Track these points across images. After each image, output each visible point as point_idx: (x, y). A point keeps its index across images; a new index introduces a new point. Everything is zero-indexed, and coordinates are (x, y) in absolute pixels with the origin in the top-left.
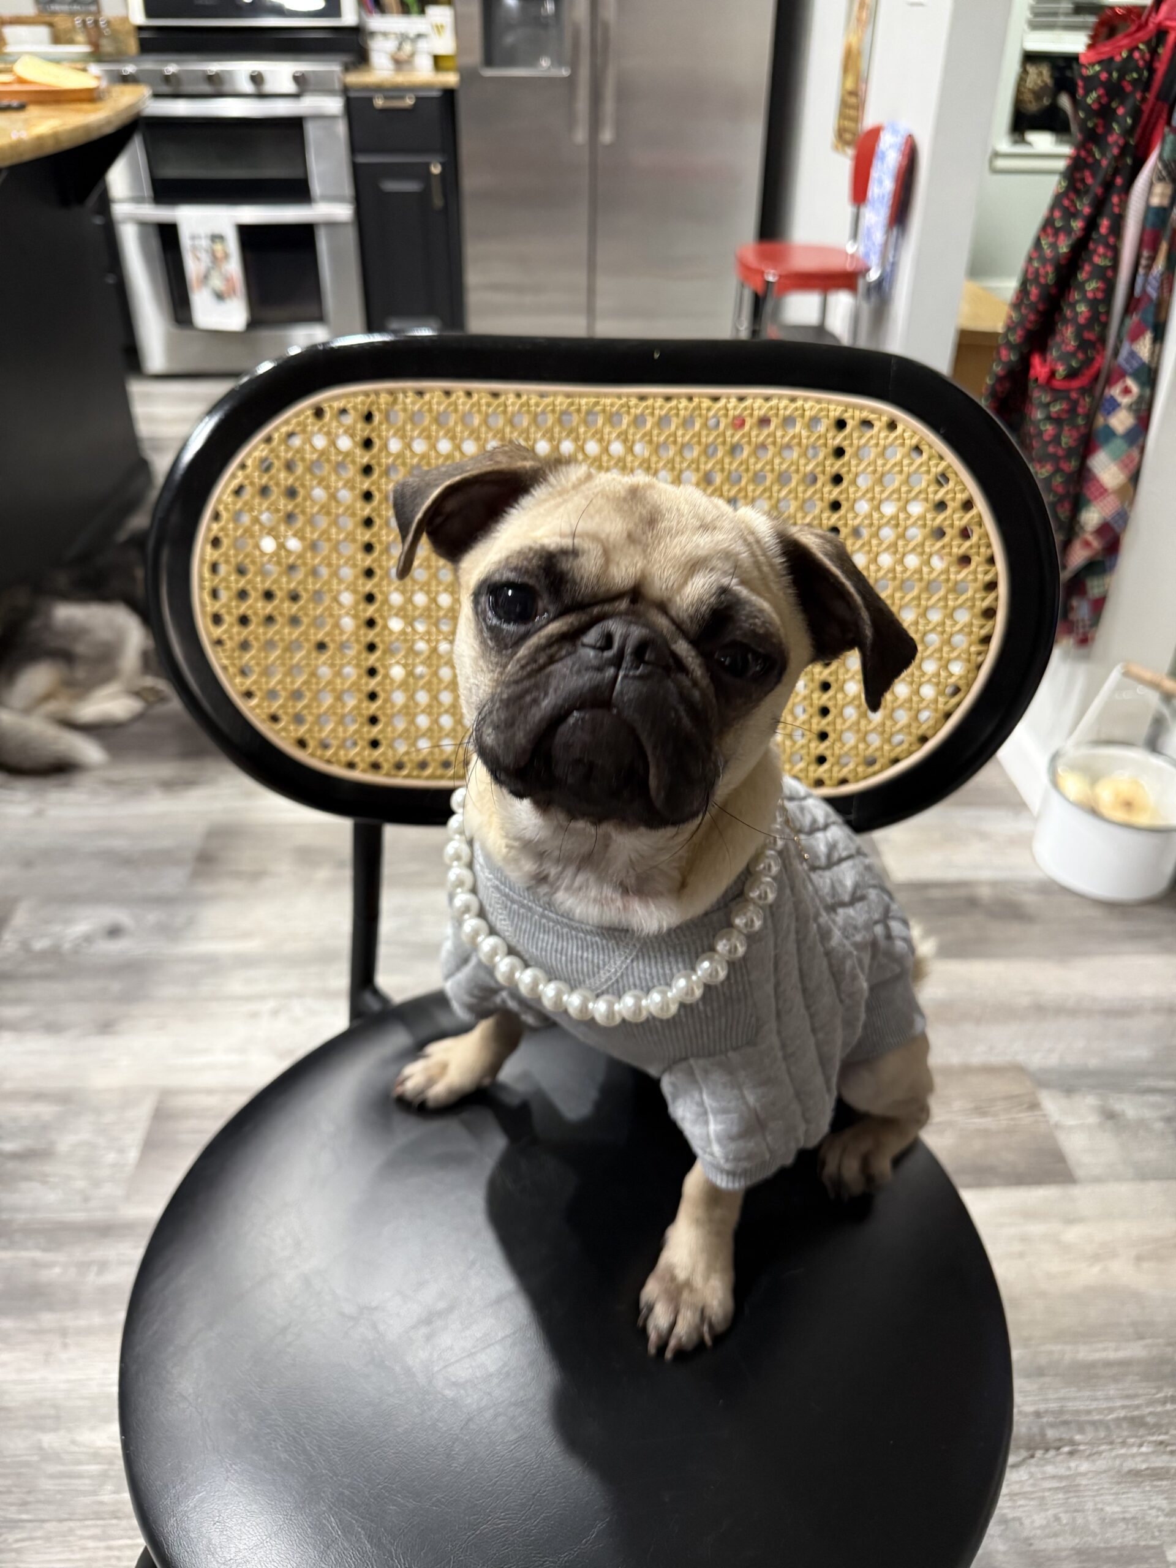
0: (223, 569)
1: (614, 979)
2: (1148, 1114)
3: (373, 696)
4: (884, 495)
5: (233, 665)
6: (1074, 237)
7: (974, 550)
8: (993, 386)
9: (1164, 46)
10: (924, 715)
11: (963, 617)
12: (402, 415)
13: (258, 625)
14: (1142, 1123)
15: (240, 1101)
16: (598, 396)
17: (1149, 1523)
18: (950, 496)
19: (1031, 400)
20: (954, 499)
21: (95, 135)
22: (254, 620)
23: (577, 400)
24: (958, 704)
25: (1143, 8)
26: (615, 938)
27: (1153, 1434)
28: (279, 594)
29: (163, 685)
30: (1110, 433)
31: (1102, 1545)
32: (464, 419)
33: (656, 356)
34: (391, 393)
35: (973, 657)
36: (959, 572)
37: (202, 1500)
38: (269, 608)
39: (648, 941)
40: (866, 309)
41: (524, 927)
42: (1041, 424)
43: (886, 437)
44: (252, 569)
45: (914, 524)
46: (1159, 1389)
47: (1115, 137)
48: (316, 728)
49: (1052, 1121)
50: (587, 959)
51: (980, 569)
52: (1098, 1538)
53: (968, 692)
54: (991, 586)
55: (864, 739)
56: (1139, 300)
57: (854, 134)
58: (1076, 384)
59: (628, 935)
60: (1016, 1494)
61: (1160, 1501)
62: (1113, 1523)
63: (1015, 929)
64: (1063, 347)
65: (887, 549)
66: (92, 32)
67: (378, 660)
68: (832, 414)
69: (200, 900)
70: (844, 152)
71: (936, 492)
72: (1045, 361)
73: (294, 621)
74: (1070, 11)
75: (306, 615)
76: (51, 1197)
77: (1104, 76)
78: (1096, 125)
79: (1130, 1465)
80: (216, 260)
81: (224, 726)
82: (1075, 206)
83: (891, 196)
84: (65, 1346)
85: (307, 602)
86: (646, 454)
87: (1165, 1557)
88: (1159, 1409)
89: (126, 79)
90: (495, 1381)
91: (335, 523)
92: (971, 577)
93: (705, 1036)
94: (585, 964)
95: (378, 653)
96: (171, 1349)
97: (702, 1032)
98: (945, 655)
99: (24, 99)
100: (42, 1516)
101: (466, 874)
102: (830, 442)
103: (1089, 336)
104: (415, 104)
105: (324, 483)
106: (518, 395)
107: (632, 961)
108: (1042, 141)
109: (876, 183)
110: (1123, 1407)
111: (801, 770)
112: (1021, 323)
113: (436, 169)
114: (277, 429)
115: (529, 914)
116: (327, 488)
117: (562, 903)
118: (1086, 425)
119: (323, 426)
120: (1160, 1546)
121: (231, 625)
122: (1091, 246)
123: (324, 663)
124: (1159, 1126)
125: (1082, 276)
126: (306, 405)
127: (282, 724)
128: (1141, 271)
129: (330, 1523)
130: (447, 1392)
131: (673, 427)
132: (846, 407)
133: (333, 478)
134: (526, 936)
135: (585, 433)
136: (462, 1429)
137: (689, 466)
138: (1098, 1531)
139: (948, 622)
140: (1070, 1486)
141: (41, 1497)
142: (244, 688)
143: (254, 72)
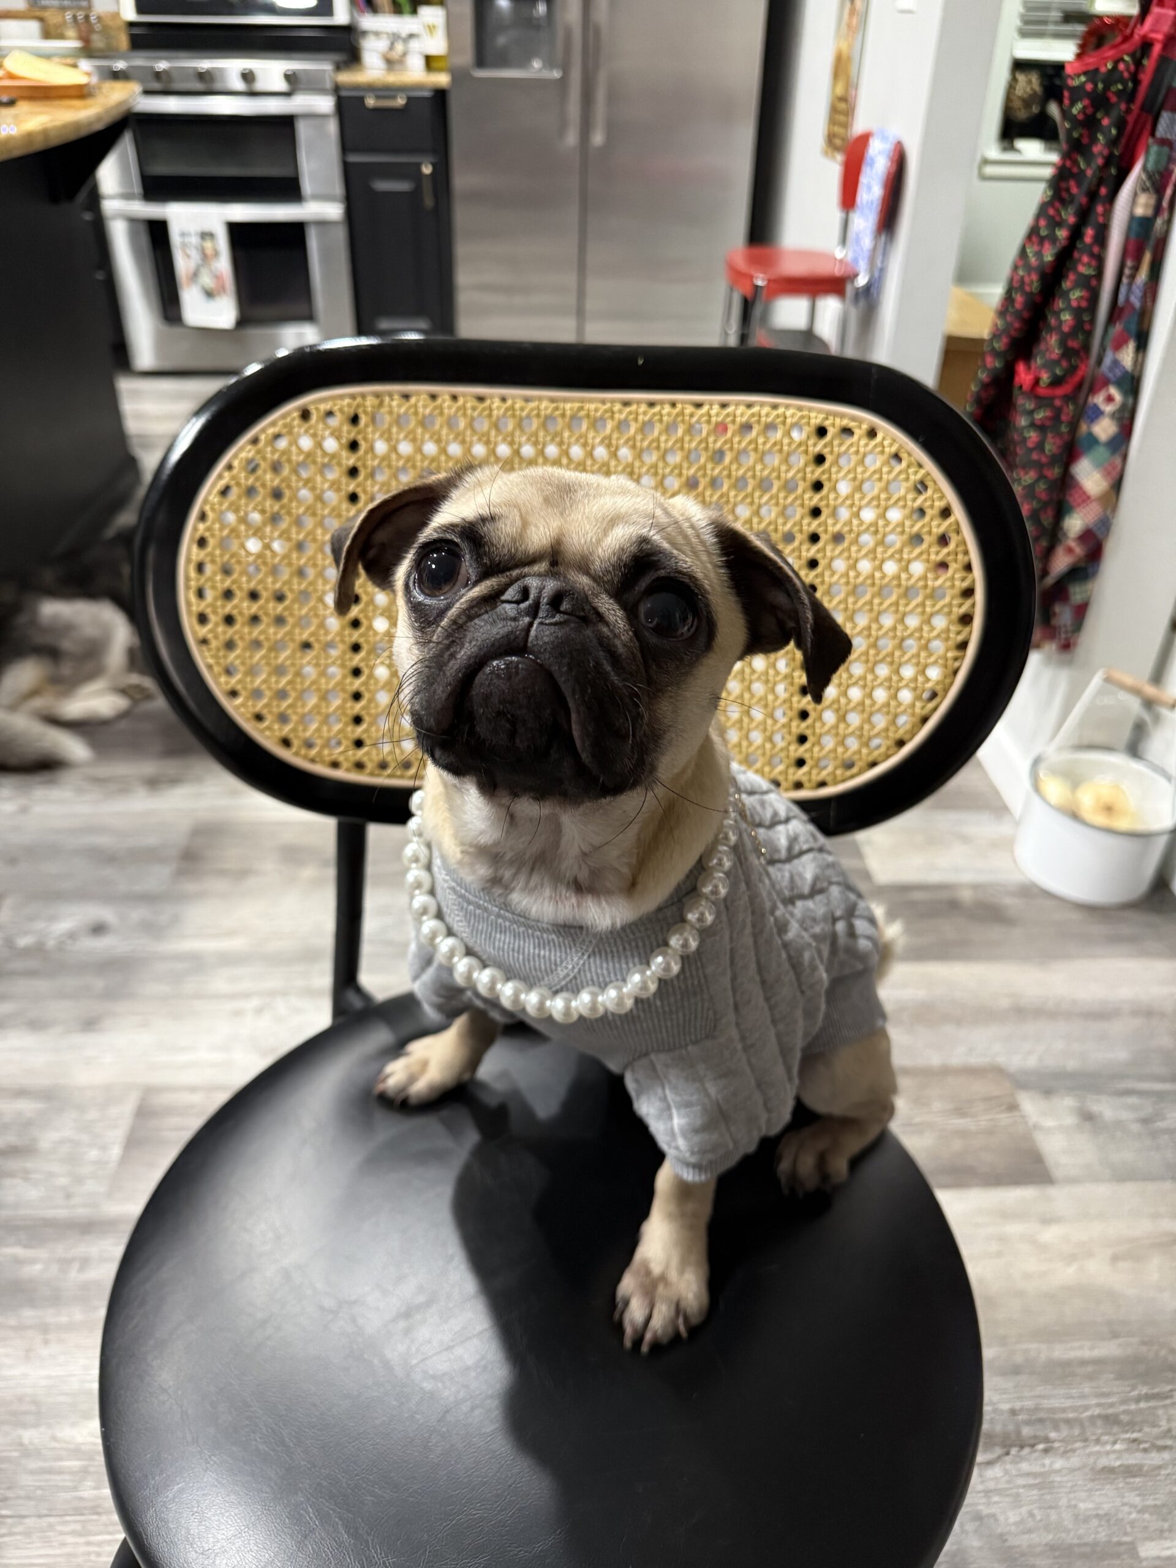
0: (209, 569)
1: (572, 975)
2: (1125, 1115)
3: (357, 696)
4: (864, 502)
5: (218, 663)
6: (1059, 246)
7: (951, 558)
8: (978, 393)
9: (1148, 57)
10: (902, 720)
11: (940, 622)
12: (387, 418)
13: (243, 625)
14: (1119, 1124)
15: (221, 1098)
16: (582, 401)
17: (1122, 1520)
18: (928, 503)
19: (1015, 408)
20: (932, 507)
21: (84, 132)
22: (239, 620)
23: (561, 405)
24: (935, 709)
25: (1129, 17)
26: (571, 935)
27: (1127, 1432)
28: (265, 595)
29: (148, 683)
30: (1093, 441)
31: (1076, 1541)
32: (450, 423)
33: (641, 362)
34: (377, 395)
35: (950, 663)
36: (936, 579)
37: (181, 1491)
38: (254, 608)
39: (604, 936)
40: (854, 314)
41: (480, 927)
42: (1025, 431)
43: (866, 445)
44: (237, 568)
45: (893, 531)
46: (1134, 1388)
47: (1100, 148)
48: (301, 728)
49: (1031, 1123)
50: (544, 957)
51: (957, 576)
52: (1072, 1534)
53: (945, 696)
54: (968, 593)
55: (842, 743)
56: (1122, 309)
57: (843, 139)
58: (1059, 391)
59: (584, 932)
60: (990, 1491)
61: (1134, 1499)
62: (1086, 1520)
63: (995, 932)
64: (1048, 354)
65: (866, 555)
66: (83, 28)
67: (362, 660)
68: (813, 422)
69: (183, 898)
70: (834, 158)
71: (914, 500)
72: (1029, 368)
73: (280, 620)
74: (1059, 19)
75: (292, 615)
76: (33, 1194)
77: (1089, 87)
78: (1081, 135)
79: (1103, 1462)
80: (206, 258)
81: (209, 724)
82: (1060, 215)
83: (880, 202)
84: (46, 1342)
85: (293, 601)
86: (630, 459)
87: (1137, 1553)
88: (1133, 1407)
89: (116, 76)
90: (473, 1374)
91: (321, 524)
92: (948, 584)
93: (664, 1031)
94: (542, 961)
95: (362, 654)
96: (152, 1342)
97: (660, 1026)
98: (922, 660)
99: (14, 95)
100: (24, 1513)
101: (424, 875)
102: (811, 449)
103: (1073, 344)
104: (407, 104)
105: (310, 485)
106: (504, 399)
107: (589, 957)
108: (1031, 149)
109: (865, 189)
110: (1099, 1405)
111: (780, 773)
112: (1006, 330)
113: (427, 170)
114: (263, 430)
115: (485, 915)
116: (313, 489)
117: (518, 903)
118: (1069, 432)
119: (309, 428)
120: (1132, 1543)
121: (216, 625)
122: (1076, 255)
123: (309, 663)
124: (1135, 1127)
125: (1066, 285)
126: (292, 407)
127: (266, 724)
128: (1125, 280)
129: (308, 1514)
130: (425, 1385)
131: (656, 433)
132: (827, 414)
133: (319, 479)
134: (483, 936)
135: (570, 437)
136: (439, 1421)
137: (672, 471)
138: (1071, 1526)
139: (926, 628)
140: (1044, 1483)
141: (22, 1493)
142: (229, 687)
143: (245, 69)
